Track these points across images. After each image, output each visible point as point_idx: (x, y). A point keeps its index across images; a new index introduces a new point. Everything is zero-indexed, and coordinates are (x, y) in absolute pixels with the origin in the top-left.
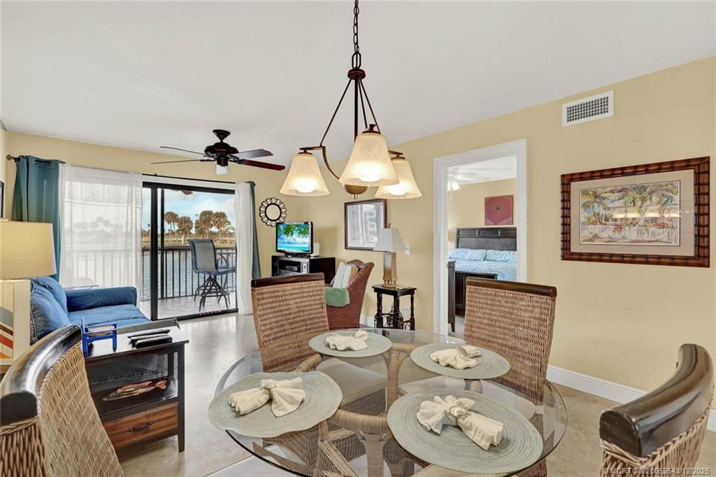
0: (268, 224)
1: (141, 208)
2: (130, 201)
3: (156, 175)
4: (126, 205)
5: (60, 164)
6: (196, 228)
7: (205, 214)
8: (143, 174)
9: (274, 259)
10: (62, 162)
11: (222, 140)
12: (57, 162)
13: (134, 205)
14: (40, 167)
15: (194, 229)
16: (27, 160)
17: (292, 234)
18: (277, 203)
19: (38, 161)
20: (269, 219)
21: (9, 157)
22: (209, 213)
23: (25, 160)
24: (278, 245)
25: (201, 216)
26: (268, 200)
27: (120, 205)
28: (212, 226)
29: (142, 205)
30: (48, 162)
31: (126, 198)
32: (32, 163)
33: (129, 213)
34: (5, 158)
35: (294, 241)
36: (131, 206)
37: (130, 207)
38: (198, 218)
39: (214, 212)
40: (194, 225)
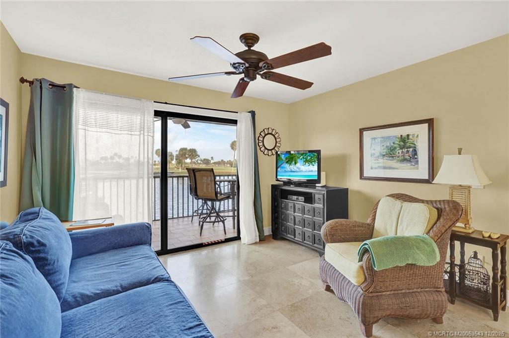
0: (265, 153)
1: (153, 137)
2: (142, 129)
3: (166, 103)
4: (138, 133)
5: (75, 89)
6: (176, 159)
7: (182, 150)
8: (155, 102)
9: (274, 187)
10: (76, 87)
11: (249, 47)
12: (71, 86)
13: (146, 134)
14: (54, 92)
15: (175, 160)
16: (41, 83)
17: (296, 163)
18: (273, 133)
19: (53, 85)
20: (266, 148)
21: (22, 80)
22: (185, 149)
23: (39, 83)
24: (278, 174)
25: (180, 151)
26: (265, 130)
27: (133, 133)
28: (187, 158)
29: (153, 133)
30: (63, 87)
31: (138, 126)
32: (45, 86)
33: (142, 142)
34: (19, 81)
35: (298, 170)
36: (144, 134)
37: (142, 136)
38: (177, 153)
39: (188, 149)
40: (175, 158)
